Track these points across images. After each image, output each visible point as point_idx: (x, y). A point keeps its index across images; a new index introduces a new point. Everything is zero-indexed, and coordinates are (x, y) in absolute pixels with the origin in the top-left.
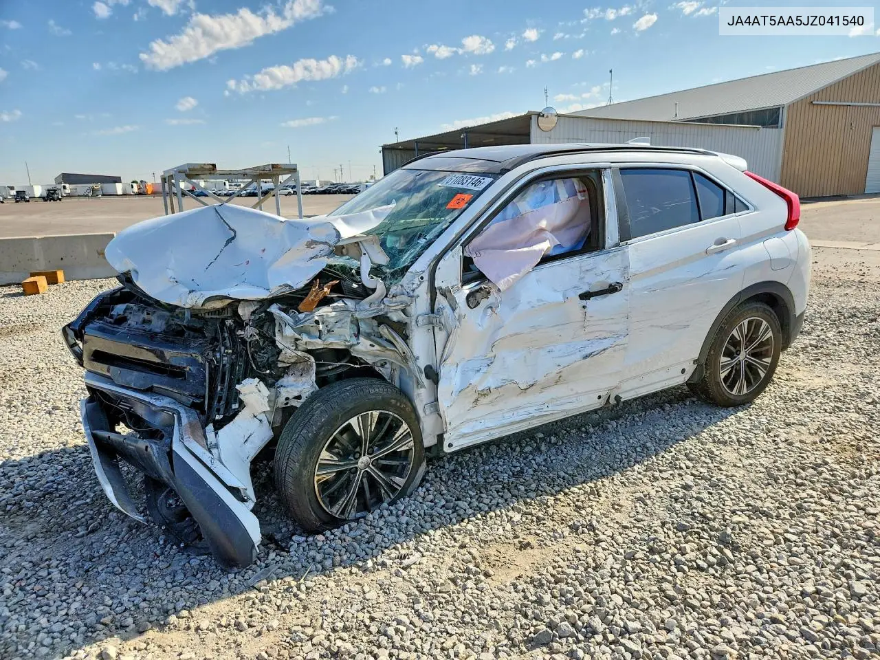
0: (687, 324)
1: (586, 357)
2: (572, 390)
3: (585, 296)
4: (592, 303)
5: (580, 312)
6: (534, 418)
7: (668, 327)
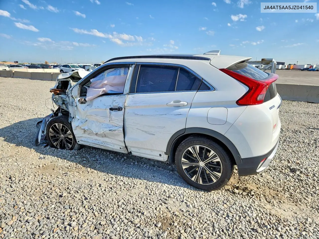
0: (154, 133)
1: (110, 130)
2: (111, 141)
3: (111, 109)
4: (113, 112)
5: (108, 114)
6: (99, 145)
7: (146, 132)
